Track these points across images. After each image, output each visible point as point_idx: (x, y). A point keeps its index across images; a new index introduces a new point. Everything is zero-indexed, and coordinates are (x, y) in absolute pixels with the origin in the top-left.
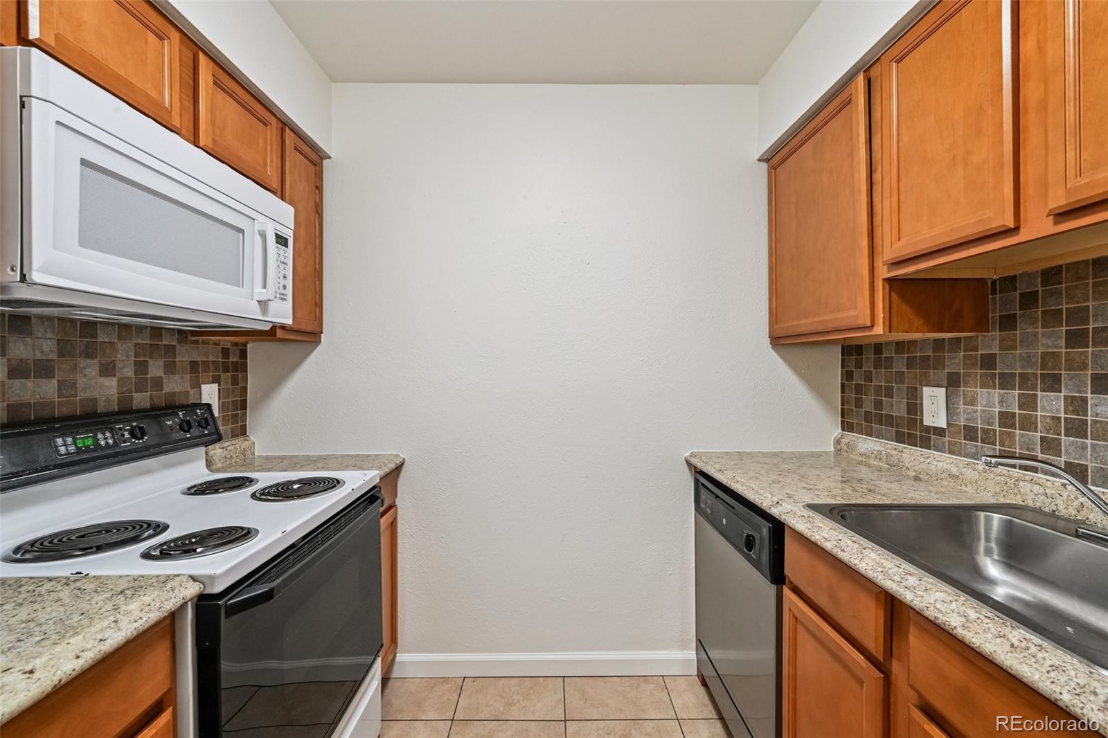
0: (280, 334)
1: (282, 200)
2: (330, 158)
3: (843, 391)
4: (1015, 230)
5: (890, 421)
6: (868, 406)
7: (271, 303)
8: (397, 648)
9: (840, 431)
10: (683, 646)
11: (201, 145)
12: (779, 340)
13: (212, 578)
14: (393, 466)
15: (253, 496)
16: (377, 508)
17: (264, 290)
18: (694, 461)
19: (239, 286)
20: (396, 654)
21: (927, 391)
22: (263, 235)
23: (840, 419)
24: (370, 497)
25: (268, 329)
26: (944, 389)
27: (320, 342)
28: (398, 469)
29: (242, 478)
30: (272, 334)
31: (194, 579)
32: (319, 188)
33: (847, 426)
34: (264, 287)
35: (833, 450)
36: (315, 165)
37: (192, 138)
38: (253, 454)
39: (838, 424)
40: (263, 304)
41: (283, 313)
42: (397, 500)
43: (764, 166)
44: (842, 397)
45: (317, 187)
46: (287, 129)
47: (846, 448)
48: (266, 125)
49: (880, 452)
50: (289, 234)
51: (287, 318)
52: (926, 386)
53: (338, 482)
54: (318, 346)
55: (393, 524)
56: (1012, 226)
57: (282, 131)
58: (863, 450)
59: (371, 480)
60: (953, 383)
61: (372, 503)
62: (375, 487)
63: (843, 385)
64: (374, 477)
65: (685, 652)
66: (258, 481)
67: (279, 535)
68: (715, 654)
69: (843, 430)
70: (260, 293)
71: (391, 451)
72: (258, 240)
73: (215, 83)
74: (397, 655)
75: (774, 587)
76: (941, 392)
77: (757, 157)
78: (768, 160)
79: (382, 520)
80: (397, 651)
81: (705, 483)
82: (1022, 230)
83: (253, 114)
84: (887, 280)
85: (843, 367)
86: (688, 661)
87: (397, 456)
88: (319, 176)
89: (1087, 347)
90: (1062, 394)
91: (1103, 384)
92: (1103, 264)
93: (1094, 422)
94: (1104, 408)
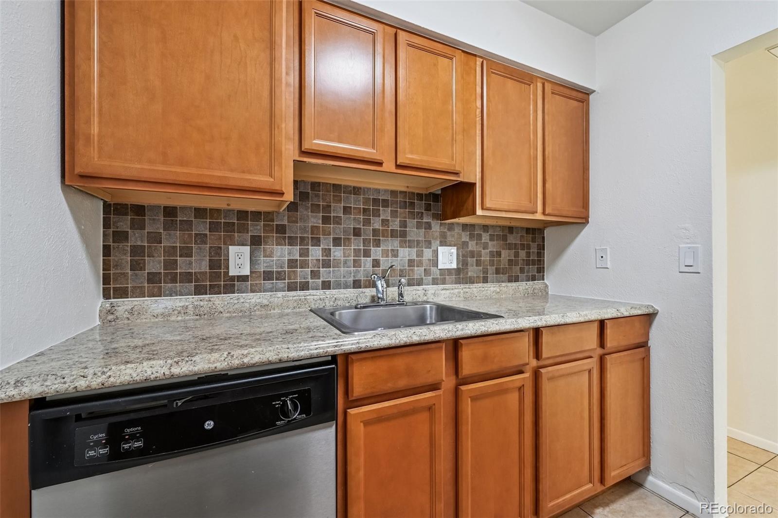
6: (154, 267)
9: (103, 300)
21: (231, 247)
23: (102, 286)
26: (249, 247)
33: (114, 293)
35: (100, 323)
39: (100, 293)
47: (126, 316)
52: (231, 245)
60: (256, 242)
69: (108, 297)
76: (245, 249)
85: (106, 227)
89: (331, 225)
90: (321, 247)
91: (337, 242)
92: (337, 187)
93: (334, 259)
94: (338, 253)
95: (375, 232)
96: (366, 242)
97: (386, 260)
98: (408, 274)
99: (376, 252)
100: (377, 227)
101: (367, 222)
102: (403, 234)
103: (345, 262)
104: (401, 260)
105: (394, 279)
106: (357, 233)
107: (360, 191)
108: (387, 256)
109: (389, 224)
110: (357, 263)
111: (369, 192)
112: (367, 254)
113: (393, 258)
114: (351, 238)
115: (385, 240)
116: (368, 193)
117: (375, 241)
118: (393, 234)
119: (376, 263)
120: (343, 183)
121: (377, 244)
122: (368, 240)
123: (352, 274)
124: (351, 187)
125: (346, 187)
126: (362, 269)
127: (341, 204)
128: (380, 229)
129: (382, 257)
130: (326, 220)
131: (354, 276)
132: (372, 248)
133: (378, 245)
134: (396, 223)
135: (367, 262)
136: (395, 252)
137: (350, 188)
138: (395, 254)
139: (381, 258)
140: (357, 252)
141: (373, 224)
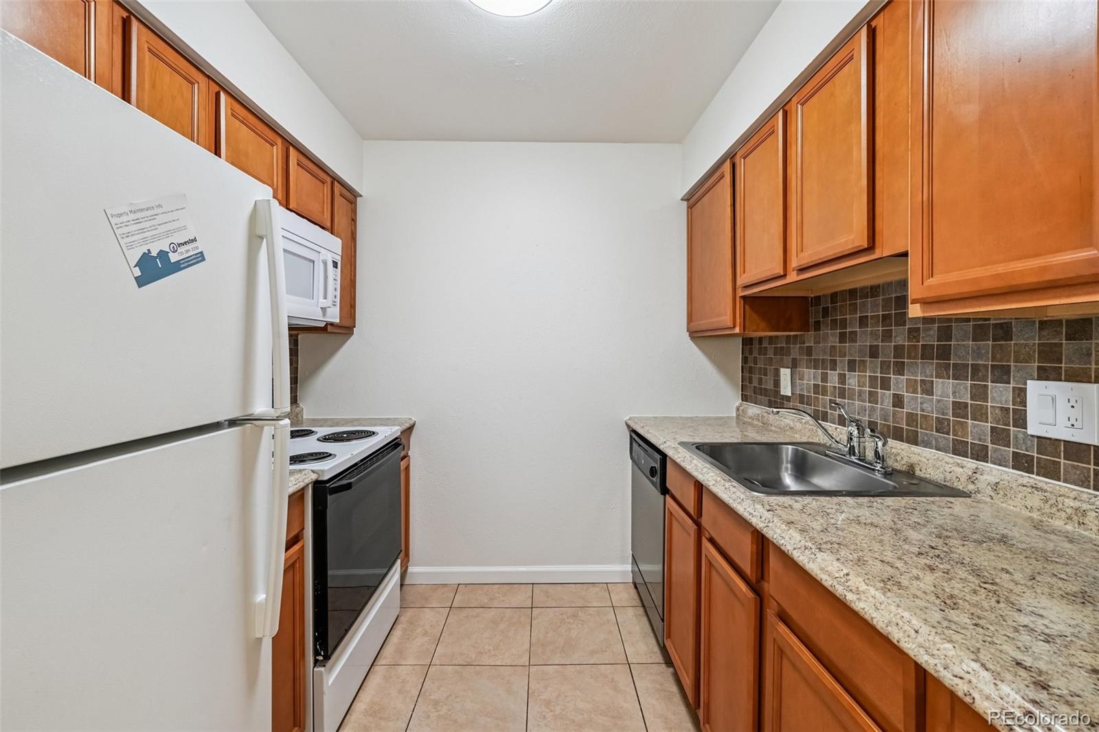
0: (329, 328)
1: (332, 234)
2: (361, 196)
3: (742, 372)
4: (785, 276)
5: (764, 392)
6: (755, 383)
7: (328, 309)
8: (409, 561)
9: (741, 401)
10: (623, 562)
11: (291, 208)
12: (696, 335)
13: (323, 471)
14: (408, 425)
15: (318, 440)
16: (399, 452)
17: (325, 300)
18: (631, 423)
19: (310, 298)
20: (407, 567)
21: (782, 370)
22: (325, 263)
23: (741, 392)
24: (395, 444)
25: (323, 326)
26: (789, 370)
27: (353, 334)
28: (410, 429)
29: (307, 430)
30: (324, 329)
31: (313, 471)
32: (354, 220)
33: (745, 398)
34: (325, 298)
35: (735, 415)
36: (352, 204)
37: (285, 203)
38: (302, 417)
39: (739, 397)
40: (324, 310)
41: (334, 316)
42: (409, 452)
43: (685, 203)
44: (742, 376)
45: (353, 220)
46: (336, 182)
47: (742, 414)
48: (324, 183)
49: (758, 415)
50: (338, 259)
51: (335, 318)
52: (783, 367)
53: (374, 433)
54: (350, 338)
55: (407, 468)
56: (782, 274)
57: (332, 184)
58: (751, 414)
59: (393, 433)
60: (794, 366)
61: (396, 448)
62: (396, 438)
63: (742, 366)
64: (397, 431)
65: (624, 566)
66: (317, 433)
67: (350, 456)
68: (643, 567)
69: (743, 401)
70: (323, 303)
71: (408, 415)
72: (322, 266)
73: (298, 164)
74: (409, 568)
75: (662, 496)
76: (789, 371)
77: (680, 198)
78: (688, 200)
79: (402, 463)
80: (409, 565)
81: (638, 439)
82: (788, 277)
83: (317, 179)
84: (741, 297)
85: (742, 354)
86: (624, 573)
87: (410, 419)
88: (354, 211)
89: (846, 343)
90: (837, 372)
91: (852, 366)
92: (853, 293)
93: (849, 388)
94: (853, 381)
95: (899, 350)
96: (885, 367)
97: (913, 398)
98: (953, 431)
99: (899, 383)
100: (901, 343)
101: (887, 336)
102: (944, 353)
103: (860, 393)
104: (939, 401)
105: (927, 434)
106: (874, 352)
107: (878, 290)
108: (915, 391)
109: (919, 335)
110: (873, 397)
111: (890, 289)
112: (885, 385)
113: (924, 396)
114: (866, 361)
115: (912, 362)
116: (888, 290)
117: (897, 365)
118: (927, 353)
119: (898, 401)
120: (857, 285)
121: (900, 369)
122: (887, 363)
123: (867, 412)
124: (867, 288)
125: (862, 289)
126: (879, 406)
127: (857, 314)
128: (905, 345)
129: (907, 392)
130: (843, 338)
131: (869, 415)
132: (892, 376)
133: (900, 372)
134: (932, 332)
135: (886, 397)
136: (928, 385)
137: (866, 290)
138: (928, 389)
139: (905, 394)
140: (873, 380)
141: (895, 337)
